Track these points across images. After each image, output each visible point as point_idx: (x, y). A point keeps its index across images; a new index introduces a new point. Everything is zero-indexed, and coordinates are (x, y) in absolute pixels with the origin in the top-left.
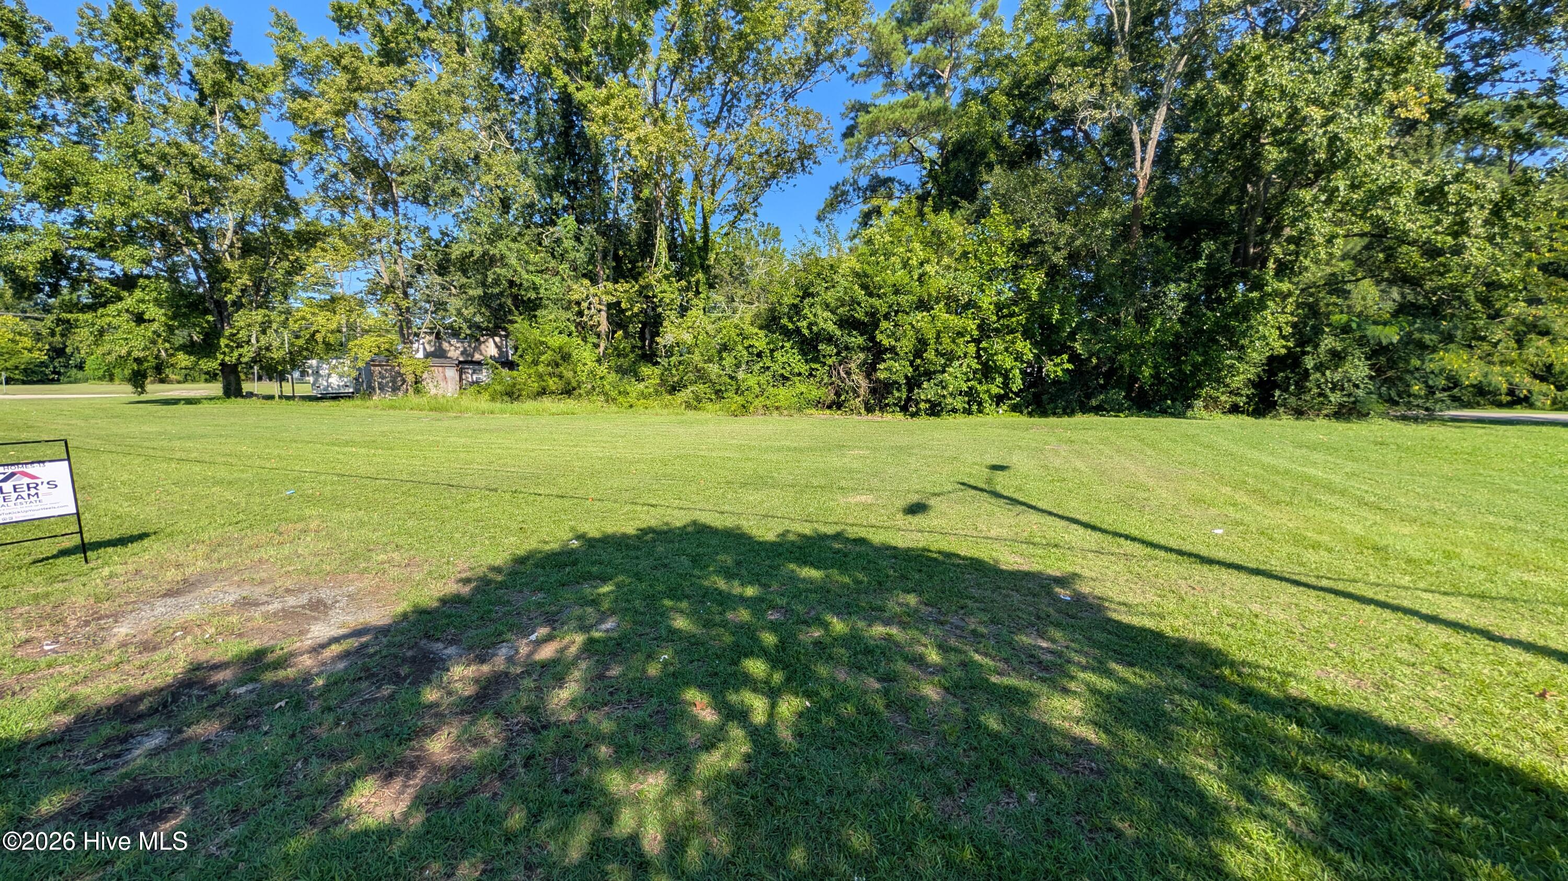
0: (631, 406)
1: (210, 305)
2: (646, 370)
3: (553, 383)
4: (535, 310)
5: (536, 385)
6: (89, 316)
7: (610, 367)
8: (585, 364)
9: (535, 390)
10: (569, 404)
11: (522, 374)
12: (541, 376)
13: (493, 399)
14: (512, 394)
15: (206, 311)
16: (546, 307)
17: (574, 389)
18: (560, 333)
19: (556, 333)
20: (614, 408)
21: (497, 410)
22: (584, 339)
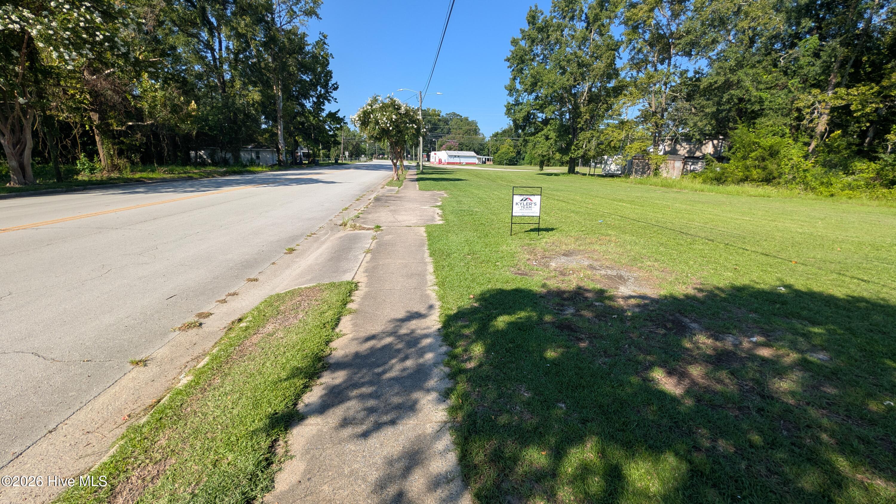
0: (832, 195)
1: (571, 130)
2: (859, 165)
3: (755, 173)
4: (755, 119)
5: (741, 174)
6: (532, 138)
7: (816, 162)
8: (790, 160)
9: (739, 177)
10: (768, 189)
11: (731, 166)
12: (747, 168)
13: (704, 182)
14: (720, 180)
15: (569, 134)
16: (766, 115)
17: (774, 178)
18: (774, 135)
19: (770, 135)
20: (811, 195)
21: (706, 190)
22: (796, 140)
